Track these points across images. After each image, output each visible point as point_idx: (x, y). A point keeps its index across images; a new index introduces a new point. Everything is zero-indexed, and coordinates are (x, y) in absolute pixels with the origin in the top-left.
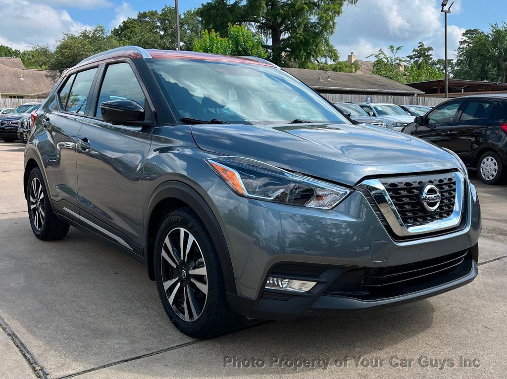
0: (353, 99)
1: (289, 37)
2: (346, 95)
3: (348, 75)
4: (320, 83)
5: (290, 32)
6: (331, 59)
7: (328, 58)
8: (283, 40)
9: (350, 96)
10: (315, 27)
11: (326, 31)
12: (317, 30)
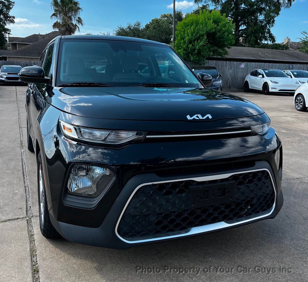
0: (280, 66)
1: (245, 28)
2: (276, 64)
3: (279, 51)
4: (260, 56)
5: (246, 25)
6: (271, 41)
7: (268, 41)
8: (242, 30)
9: (278, 64)
10: (261, 22)
11: (269, 25)
12: (263, 24)
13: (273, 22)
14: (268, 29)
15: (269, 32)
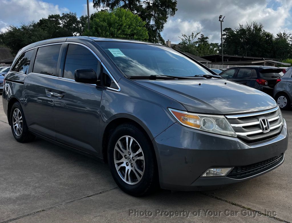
10: (152, 27)
11: (158, 29)
12: (154, 29)
13: (162, 27)
14: (159, 33)
15: (159, 36)
